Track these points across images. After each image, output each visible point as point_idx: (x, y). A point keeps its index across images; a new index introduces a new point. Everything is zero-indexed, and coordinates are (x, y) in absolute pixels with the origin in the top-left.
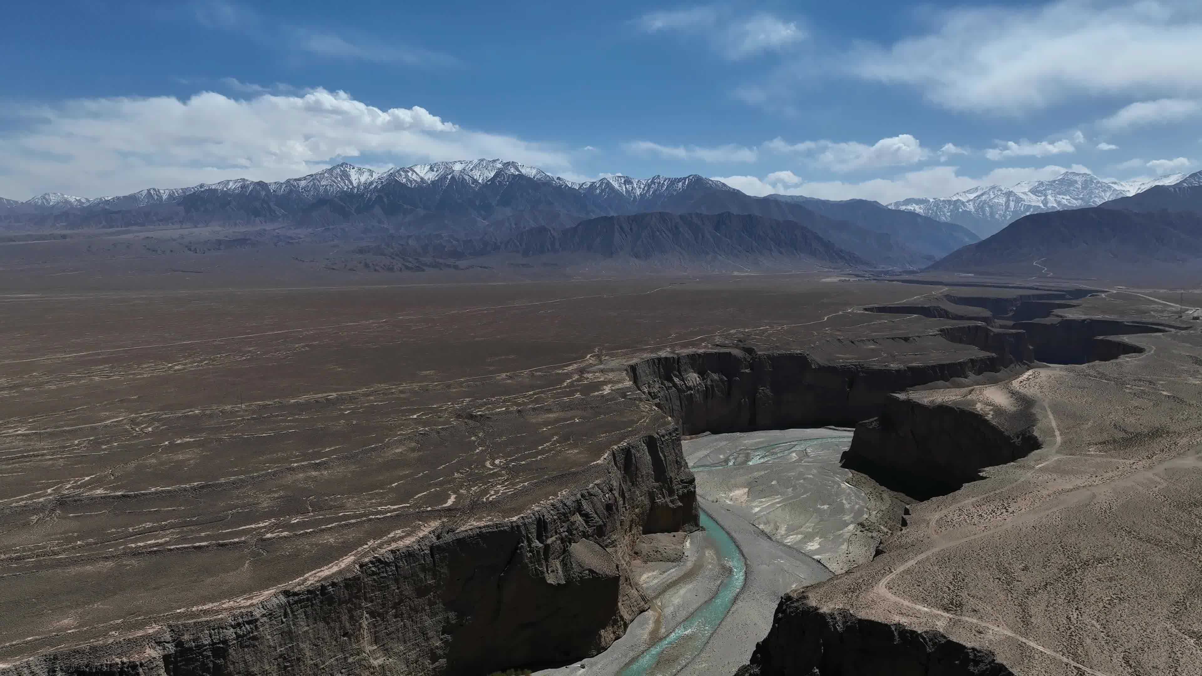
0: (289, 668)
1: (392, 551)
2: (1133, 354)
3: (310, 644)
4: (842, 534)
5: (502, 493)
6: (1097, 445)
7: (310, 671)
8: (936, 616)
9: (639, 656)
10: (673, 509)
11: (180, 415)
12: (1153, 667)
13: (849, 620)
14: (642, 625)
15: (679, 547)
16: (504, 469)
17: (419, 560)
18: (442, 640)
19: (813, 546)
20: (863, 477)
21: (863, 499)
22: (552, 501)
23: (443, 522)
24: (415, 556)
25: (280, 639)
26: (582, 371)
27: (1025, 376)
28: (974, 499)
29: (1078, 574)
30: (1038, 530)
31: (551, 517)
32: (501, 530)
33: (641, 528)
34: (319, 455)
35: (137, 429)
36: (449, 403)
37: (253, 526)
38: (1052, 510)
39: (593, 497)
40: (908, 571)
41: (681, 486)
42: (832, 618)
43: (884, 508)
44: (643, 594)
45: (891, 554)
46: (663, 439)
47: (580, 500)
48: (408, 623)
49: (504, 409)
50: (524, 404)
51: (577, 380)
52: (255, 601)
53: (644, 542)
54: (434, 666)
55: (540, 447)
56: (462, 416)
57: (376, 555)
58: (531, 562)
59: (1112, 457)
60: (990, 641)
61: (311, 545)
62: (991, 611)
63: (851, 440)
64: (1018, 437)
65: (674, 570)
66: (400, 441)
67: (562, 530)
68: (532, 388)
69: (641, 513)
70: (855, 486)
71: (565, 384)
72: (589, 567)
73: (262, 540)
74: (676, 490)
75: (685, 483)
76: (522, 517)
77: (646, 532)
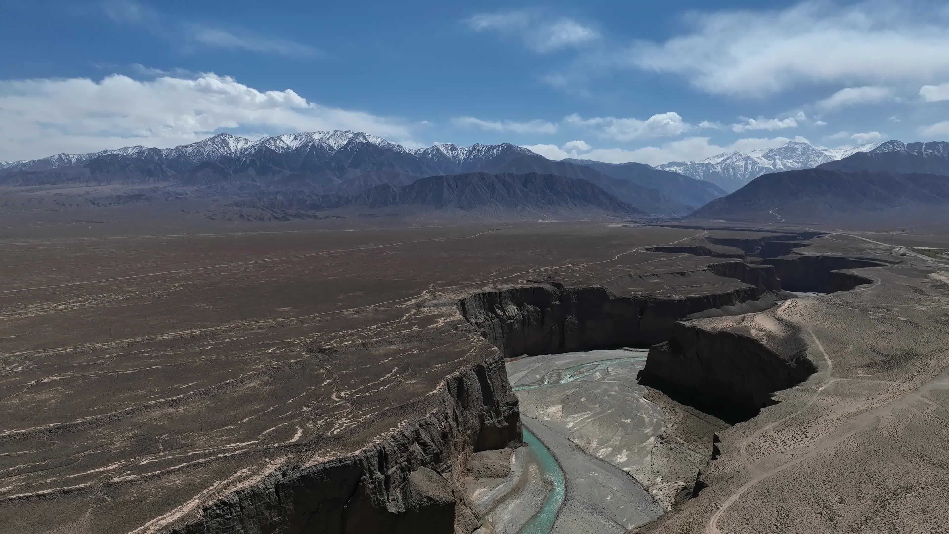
1: (238, 492)
2: (865, 285)
4: (645, 446)
5: (346, 427)
6: (862, 367)
10: (500, 429)
11: (52, 353)
15: (506, 464)
16: (348, 400)
17: (264, 499)
19: (622, 458)
20: (658, 393)
21: (660, 413)
22: (392, 433)
23: (289, 459)
24: (260, 495)
26: (418, 306)
27: (786, 305)
28: (774, 424)
29: (891, 505)
30: (840, 457)
31: (392, 448)
32: (344, 465)
33: (473, 447)
34: (176, 392)
35: (8, 369)
36: (302, 338)
37: (102, 469)
38: (847, 436)
39: (430, 426)
40: (733, 507)
41: (506, 408)
43: (677, 421)
44: (476, 512)
45: (714, 487)
46: (490, 367)
47: (418, 430)
49: (350, 342)
50: (368, 337)
51: (415, 314)
53: (475, 459)
55: (382, 379)
56: (313, 350)
57: (220, 498)
58: (373, 493)
59: (879, 378)
61: (157, 488)
64: (792, 361)
65: (502, 485)
66: (255, 375)
67: (401, 460)
68: (375, 321)
69: (472, 434)
70: (651, 401)
71: (404, 318)
72: (427, 495)
73: (109, 485)
74: (502, 412)
75: (510, 405)
76: (364, 451)
77: (476, 450)
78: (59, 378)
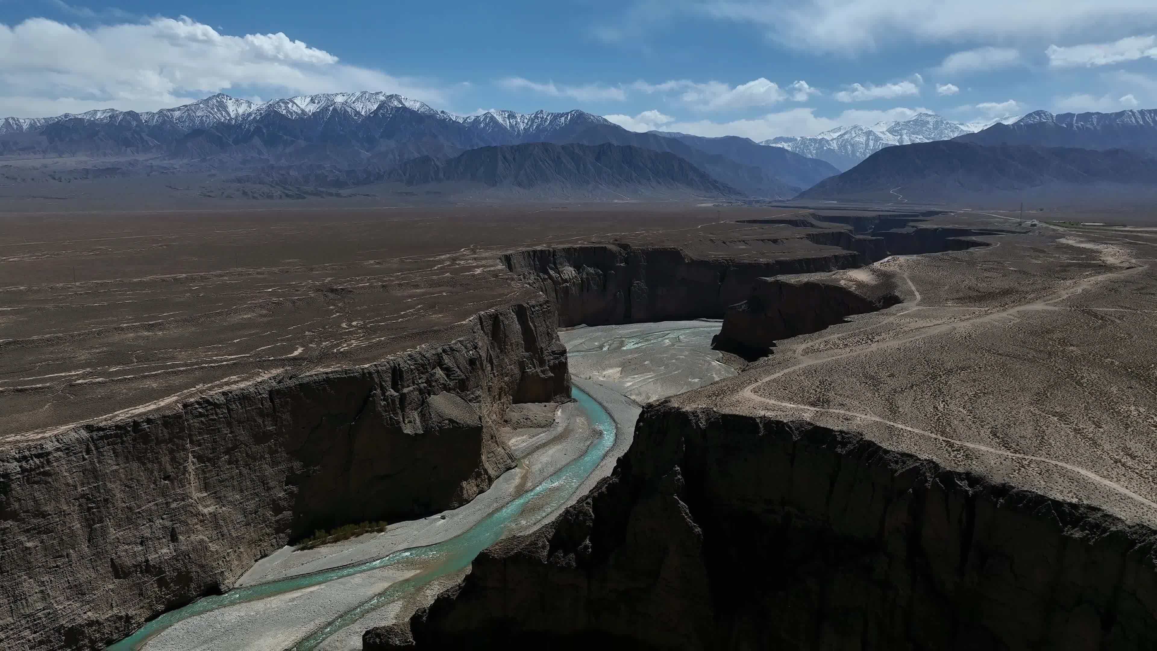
0: (95, 510)
1: (224, 394)
2: (981, 247)
3: (121, 485)
5: (355, 346)
6: (953, 299)
7: (122, 514)
8: (802, 410)
9: (502, 507)
10: (544, 379)
12: (1020, 437)
13: (712, 417)
14: (507, 481)
15: (549, 416)
16: (360, 328)
17: (256, 404)
18: (285, 490)
22: (410, 353)
23: (286, 370)
24: (250, 399)
25: (82, 478)
26: (454, 260)
27: (884, 261)
28: (839, 335)
29: (942, 378)
30: (902, 350)
31: (408, 366)
32: (351, 376)
33: (511, 398)
34: (155, 318)
36: (310, 281)
37: (63, 374)
38: (915, 338)
39: (455, 352)
40: (774, 381)
41: (552, 358)
42: (695, 416)
44: (510, 453)
45: (761, 369)
46: (533, 310)
48: (245, 471)
49: (367, 284)
50: (391, 282)
51: (449, 265)
52: (47, 435)
53: (514, 411)
54: (277, 518)
55: (402, 313)
56: (322, 290)
57: (203, 397)
58: (386, 411)
59: (968, 307)
60: (858, 426)
61: (129, 389)
62: (859, 405)
63: (721, 328)
64: (879, 302)
65: (544, 434)
66: (249, 308)
67: (420, 381)
68: (400, 270)
69: (510, 383)
70: (725, 363)
71: (436, 268)
72: (449, 417)
73: (71, 386)
74: (547, 361)
75: (556, 354)
76: (375, 365)
77: (515, 402)
78: (9, 309)
